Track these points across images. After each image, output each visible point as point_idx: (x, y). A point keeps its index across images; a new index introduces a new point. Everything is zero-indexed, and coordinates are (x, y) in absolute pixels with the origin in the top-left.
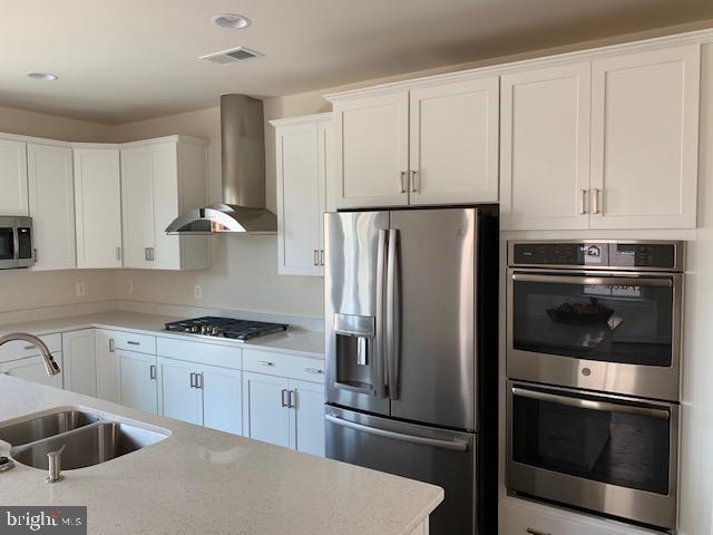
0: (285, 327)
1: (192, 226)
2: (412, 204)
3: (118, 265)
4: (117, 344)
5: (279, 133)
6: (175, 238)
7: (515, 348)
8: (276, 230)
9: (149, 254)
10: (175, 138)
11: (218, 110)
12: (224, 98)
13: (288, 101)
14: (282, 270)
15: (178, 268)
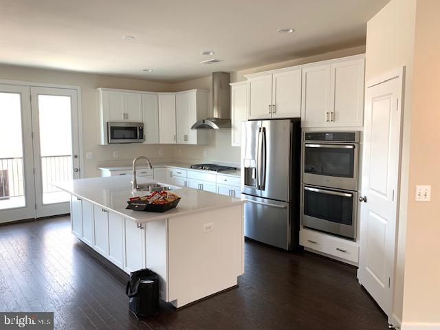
0: (235, 169)
1: (201, 126)
2: (273, 117)
3: (175, 142)
4: (173, 174)
5: (233, 88)
6: (195, 131)
7: (305, 172)
8: (231, 128)
9: (186, 138)
10: (196, 90)
11: (211, 77)
12: (214, 73)
13: (239, 73)
14: (233, 145)
15: (196, 143)
